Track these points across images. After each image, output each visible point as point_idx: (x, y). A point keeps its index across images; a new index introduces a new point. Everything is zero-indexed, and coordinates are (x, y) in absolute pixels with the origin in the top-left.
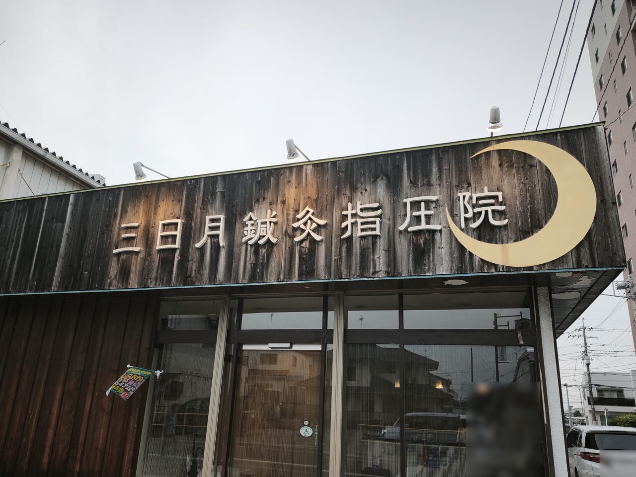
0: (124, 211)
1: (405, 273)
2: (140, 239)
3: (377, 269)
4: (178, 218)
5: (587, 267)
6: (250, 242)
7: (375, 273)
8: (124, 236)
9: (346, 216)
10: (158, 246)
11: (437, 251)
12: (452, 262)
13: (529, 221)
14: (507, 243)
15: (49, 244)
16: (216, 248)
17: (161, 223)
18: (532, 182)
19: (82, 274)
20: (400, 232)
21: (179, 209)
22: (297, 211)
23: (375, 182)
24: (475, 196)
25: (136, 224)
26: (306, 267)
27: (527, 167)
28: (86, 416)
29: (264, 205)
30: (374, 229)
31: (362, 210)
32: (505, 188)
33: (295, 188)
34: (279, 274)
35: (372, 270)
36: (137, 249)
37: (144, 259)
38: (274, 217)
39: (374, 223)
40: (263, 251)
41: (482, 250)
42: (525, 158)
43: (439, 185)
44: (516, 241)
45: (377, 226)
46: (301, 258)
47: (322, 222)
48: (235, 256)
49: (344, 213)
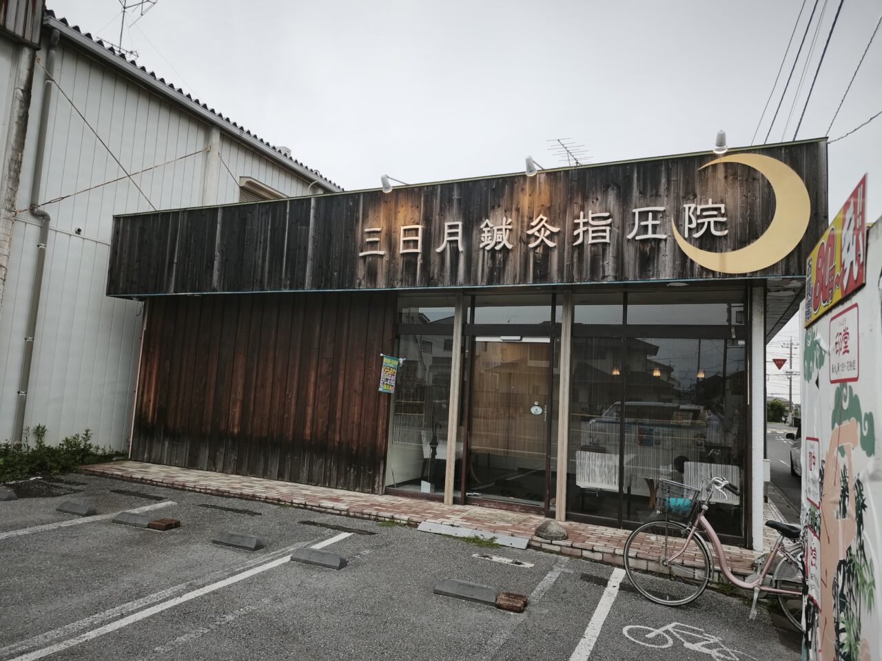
0: (365, 216)
1: (631, 278)
2: (383, 243)
3: (606, 274)
4: (418, 224)
5: (794, 274)
6: (487, 248)
7: (604, 277)
8: (368, 240)
9: (579, 224)
10: (402, 250)
11: (662, 258)
12: (674, 268)
13: (747, 232)
14: (726, 251)
15: (298, 248)
16: (455, 252)
17: (402, 228)
18: (754, 195)
19: (332, 274)
20: (629, 240)
21: (418, 215)
22: (531, 219)
23: (605, 192)
24: (699, 208)
25: (379, 229)
26: (540, 272)
27: (751, 180)
28: (340, 396)
29: (499, 212)
30: (604, 237)
31: (593, 219)
32: (727, 200)
33: (530, 195)
34: (515, 277)
35: (601, 275)
36: (382, 253)
37: (389, 262)
38: (509, 224)
39: (604, 231)
40: (499, 256)
41: (704, 259)
42: (749, 170)
43: (667, 196)
44: (734, 250)
45: (607, 234)
46: (535, 263)
47: (555, 230)
48: (474, 260)
49: (576, 221)
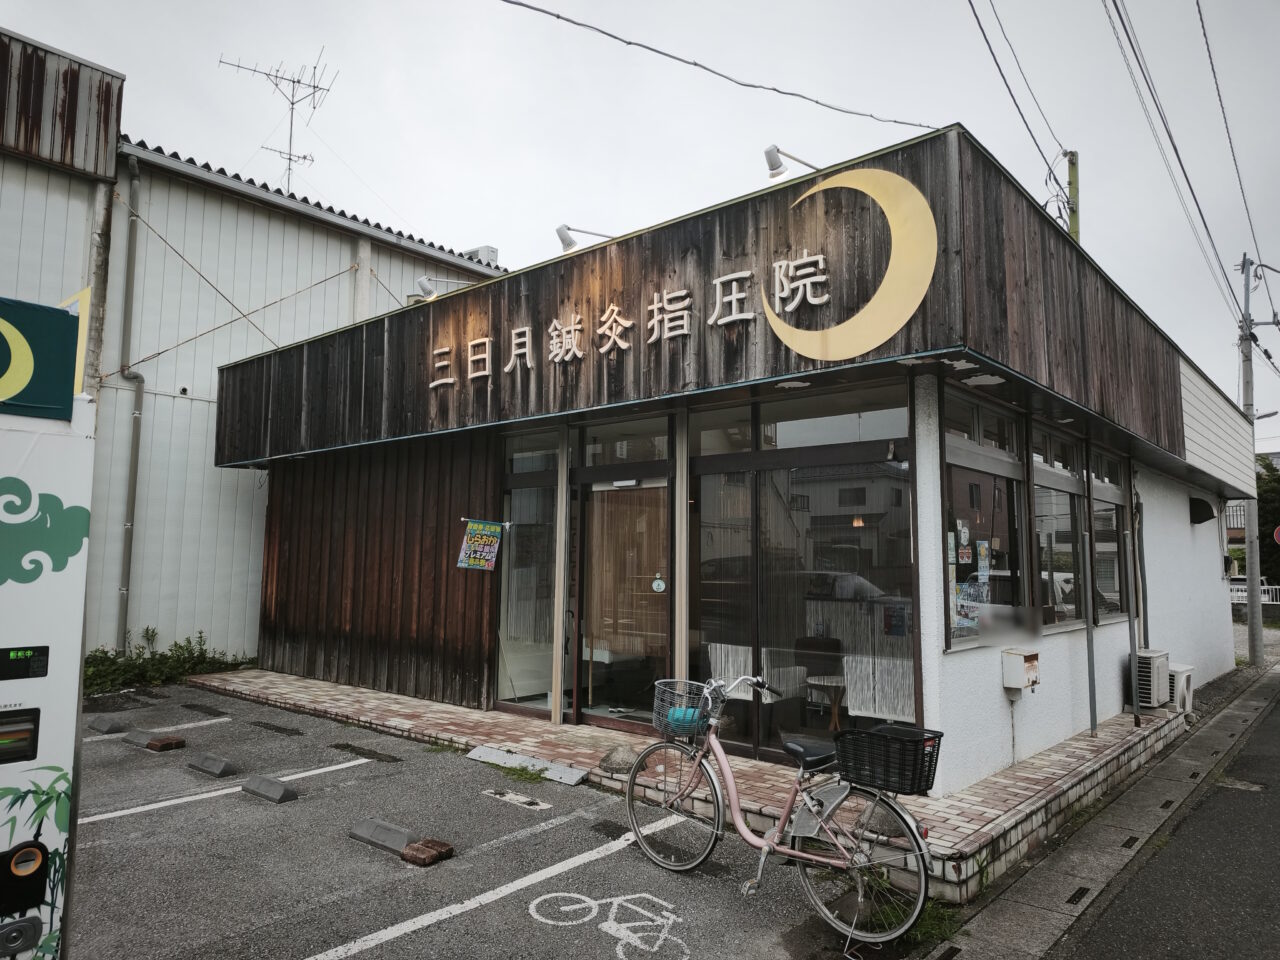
0: (436, 334)
1: (716, 383)
2: (452, 370)
3: (687, 381)
4: (487, 336)
5: (917, 352)
6: (557, 360)
7: (685, 385)
8: (438, 365)
9: (652, 311)
10: (471, 375)
11: (752, 348)
12: (766, 362)
13: (855, 292)
14: (828, 328)
15: (374, 383)
16: (526, 371)
17: (470, 344)
18: (863, 234)
19: (406, 416)
20: (712, 326)
21: (485, 324)
22: (603, 312)
23: (684, 258)
24: (793, 264)
25: (446, 349)
26: (615, 386)
27: (858, 211)
28: (444, 578)
29: (569, 307)
30: (682, 327)
31: (670, 301)
32: (830, 248)
33: (601, 278)
34: (589, 397)
35: (681, 383)
36: (450, 380)
37: (460, 392)
38: (580, 322)
39: (681, 318)
40: (571, 369)
42: (856, 195)
43: (755, 254)
44: (839, 323)
45: (685, 322)
46: (609, 374)
47: (628, 324)
48: (545, 379)
49: (650, 308)
